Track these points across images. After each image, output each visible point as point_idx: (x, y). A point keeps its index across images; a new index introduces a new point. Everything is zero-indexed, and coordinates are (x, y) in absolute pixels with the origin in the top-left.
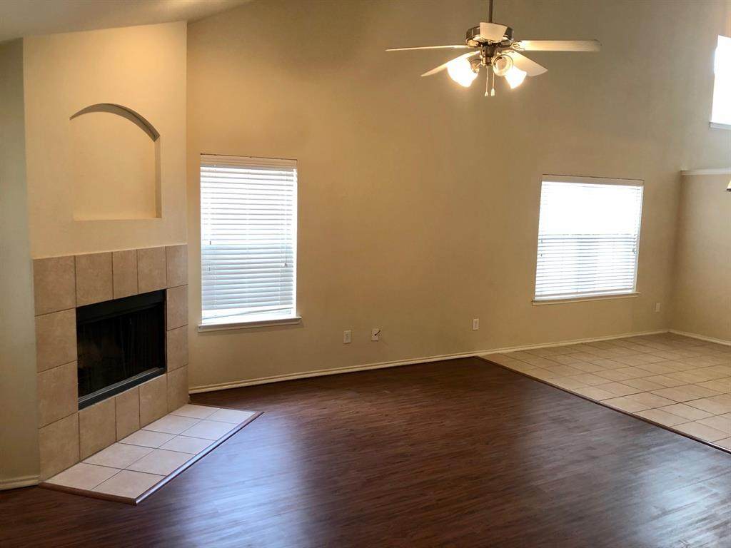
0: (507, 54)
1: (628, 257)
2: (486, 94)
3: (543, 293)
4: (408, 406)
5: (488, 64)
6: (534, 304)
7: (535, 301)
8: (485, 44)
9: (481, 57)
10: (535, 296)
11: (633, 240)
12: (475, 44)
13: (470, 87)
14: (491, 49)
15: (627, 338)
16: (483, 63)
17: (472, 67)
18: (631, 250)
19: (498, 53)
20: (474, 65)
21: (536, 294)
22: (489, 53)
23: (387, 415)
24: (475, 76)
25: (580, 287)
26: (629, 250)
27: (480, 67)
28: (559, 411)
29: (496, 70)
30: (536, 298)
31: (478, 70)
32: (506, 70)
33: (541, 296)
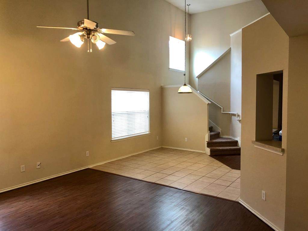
0: (97, 34)
1: (146, 119)
2: (88, 51)
3: (115, 137)
4: (58, 198)
5: (88, 38)
6: (112, 142)
7: (112, 141)
8: (86, 29)
9: (85, 34)
10: (112, 138)
11: (147, 113)
12: (82, 29)
13: (81, 47)
14: (89, 32)
15: (148, 151)
16: (86, 37)
17: (81, 39)
18: (147, 117)
19: (93, 34)
20: (82, 38)
21: (112, 137)
22: (88, 33)
23: (47, 205)
24: (83, 43)
25: (129, 133)
26: (146, 117)
27: (85, 39)
28: (126, 187)
29: (92, 41)
30: (113, 139)
31: (84, 40)
32: (97, 41)
33: (114, 138)
